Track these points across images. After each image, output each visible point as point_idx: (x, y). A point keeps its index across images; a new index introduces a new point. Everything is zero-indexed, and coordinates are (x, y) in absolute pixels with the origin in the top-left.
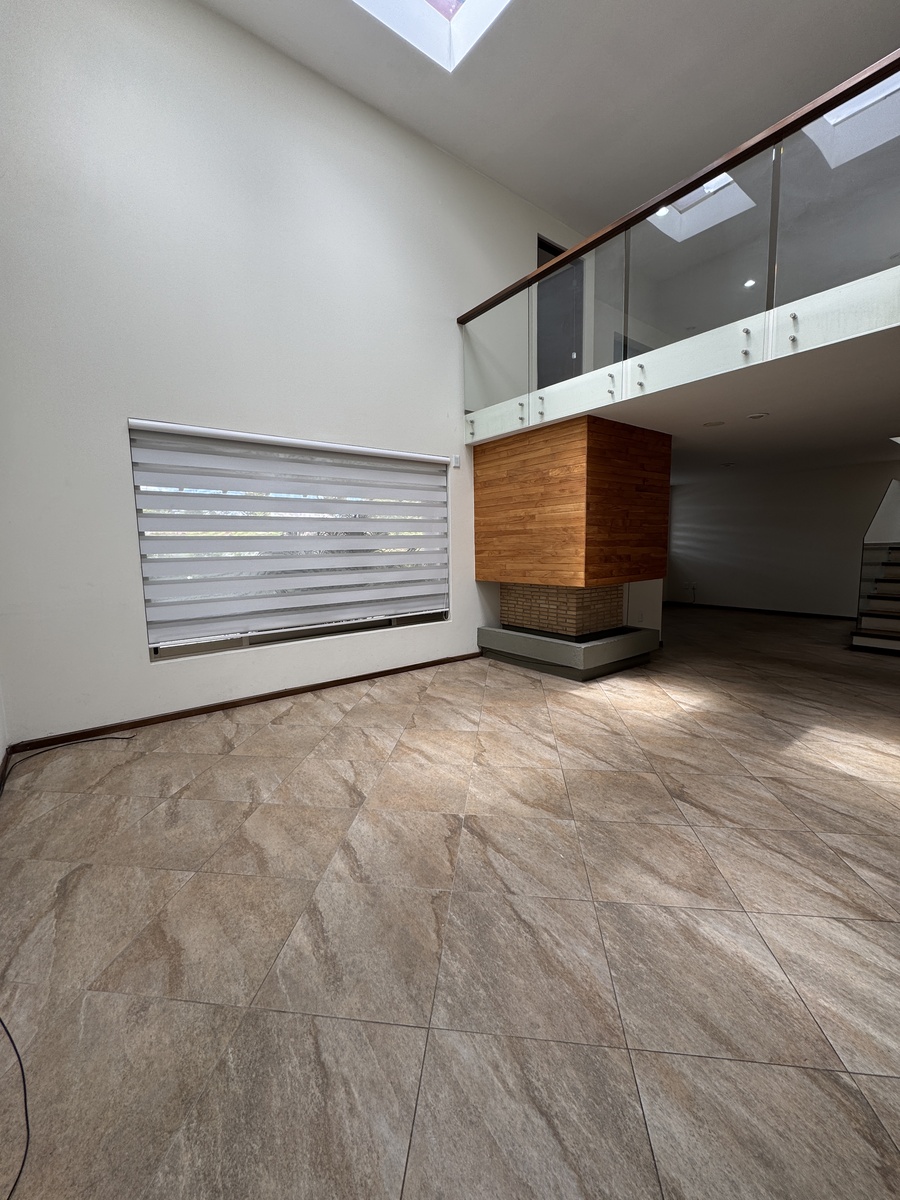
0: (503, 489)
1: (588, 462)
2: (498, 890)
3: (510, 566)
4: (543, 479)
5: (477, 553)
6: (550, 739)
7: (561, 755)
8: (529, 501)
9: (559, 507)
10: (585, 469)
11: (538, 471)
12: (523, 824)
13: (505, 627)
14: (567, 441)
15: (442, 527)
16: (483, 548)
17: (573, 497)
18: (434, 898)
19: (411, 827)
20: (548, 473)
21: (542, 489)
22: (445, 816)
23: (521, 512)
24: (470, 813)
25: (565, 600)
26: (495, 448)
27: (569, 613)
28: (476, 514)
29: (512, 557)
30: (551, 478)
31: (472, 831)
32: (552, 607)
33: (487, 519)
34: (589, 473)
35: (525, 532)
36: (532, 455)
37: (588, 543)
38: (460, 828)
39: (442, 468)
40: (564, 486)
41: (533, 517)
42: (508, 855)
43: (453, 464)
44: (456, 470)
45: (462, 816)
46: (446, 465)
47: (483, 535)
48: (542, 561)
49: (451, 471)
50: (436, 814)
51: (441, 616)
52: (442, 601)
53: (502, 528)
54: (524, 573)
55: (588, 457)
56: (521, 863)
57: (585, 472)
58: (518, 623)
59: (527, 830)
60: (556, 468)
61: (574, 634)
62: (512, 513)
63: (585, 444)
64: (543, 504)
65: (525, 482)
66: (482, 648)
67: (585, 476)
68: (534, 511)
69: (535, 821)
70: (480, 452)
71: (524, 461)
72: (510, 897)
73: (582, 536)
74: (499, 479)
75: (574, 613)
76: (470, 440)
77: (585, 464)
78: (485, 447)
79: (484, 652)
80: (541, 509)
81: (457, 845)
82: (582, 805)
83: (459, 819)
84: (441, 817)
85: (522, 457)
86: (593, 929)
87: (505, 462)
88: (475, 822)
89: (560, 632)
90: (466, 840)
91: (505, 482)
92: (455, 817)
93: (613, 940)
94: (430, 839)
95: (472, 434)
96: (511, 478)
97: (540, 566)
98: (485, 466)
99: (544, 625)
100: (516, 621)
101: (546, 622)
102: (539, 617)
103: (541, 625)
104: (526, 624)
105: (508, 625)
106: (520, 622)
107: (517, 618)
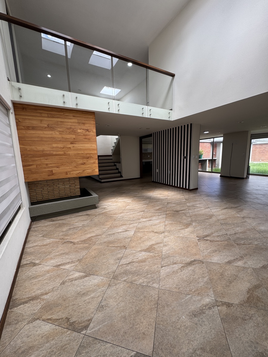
0: (46, 132)
6: (144, 220)
7: (156, 220)
8: (65, 140)
11: (71, 128)
14: (85, 119)
17: (91, 141)
21: (74, 136)
23: (61, 146)
25: (74, 182)
27: (76, 187)
29: (57, 167)
30: (79, 132)
31: (205, 237)
32: (66, 186)
35: (65, 155)
36: (66, 120)
40: (86, 137)
42: (213, 233)
43: (11, 111)
45: (198, 238)
48: (77, 167)
49: (11, 115)
52: (20, 197)
55: (96, 128)
58: (45, 198)
59: (200, 229)
60: (81, 129)
61: (80, 194)
62: (54, 145)
63: (95, 123)
64: (75, 143)
65: (63, 132)
66: (32, 218)
68: (70, 146)
69: (194, 228)
70: (20, 108)
71: (61, 122)
72: (228, 234)
73: (96, 156)
74: (42, 127)
75: (79, 186)
78: (26, 107)
79: (34, 219)
80: (74, 145)
87: (46, 119)
91: (46, 129)
95: (21, 96)
96: (50, 128)
98: (27, 117)
99: (63, 195)
100: (43, 198)
101: (64, 193)
102: (59, 193)
103: (61, 196)
104: (51, 198)
105: (37, 202)
106: (47, 198)
107: (44, 196)
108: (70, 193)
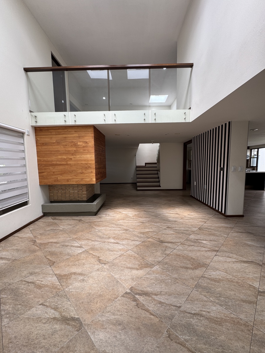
0: (54, 147)
1: (94, 142)
2: (176, 310)
3: (60, 177)
4: (75, 145)
5: (39, 173)
6: (113, 241)
7: (123, 245)
8: (68, 153)
9: (83, 156)
10: (93, 143)
11: (72, 142)
12: (147, 278)
13: (51, 202)
14: (85, 133)
15: (22, 162)
16: (43, 171)
17: (89, 152)
18: (169, 337)
19: (119, 314)
20: (77, 143)
21: (75, 149)
22: (123, 296)
23: (65, 157)
24: (129, 287)
25: (81, 188)
26: (48, 130)
27: (83, 193)
28: (38, 156)
29: (61, 174)
30: (79, 145)
31: (139, 294)
32: (75, 191)
33: (45, 159)
34: (95, 145)
35: (67, 164)
36: (69, 136)
37: (96, 169)
38: (134, 297)
39: (21, 134)
40: (85, 149)
41: (71, 159)
42: (160, 293)
43: (26, 133)
44: (28, 136)
45: (128, 291)
46: (23, 134)
47: (43, 165)
48: (76, 175)
49: (26, 137)
50: (119, 298)
51: (25, 204)
52: (25, 196)
53: (54, 163)
54: (68, 180)
55: (94, 139)
56: (166, 293)
57: (94, 145)
58: (59, 199)
59: (152, 279)
60: (81, 142)
61: (86, 200)
62: (60, 157)
63: (93, 135)
64: (76, 154)
65: (66, 145)
66: (44, 213)
67: (94, 146)
68: (72, 157)
69: (148, 273)
70: (38, 130)
71: (65, 137)
72: (181, 309)
73: (94, 166)
74: (52, 143)
75: (86, 193)
76: (34, 124)
77: (93, 142)
78: (42, 129)
79: (45, 214)
80: (75, 156)
81: (144, 305)
82: (150, 259)
83: (129, 293)
84: (122, 298)
85: (64, 136)
86: (205, 298)
87: (54, 136)
88: (135, 289)
89: (79, 200)
90: (143, 300)
91: (55, 144)
92: (126, 293)
93: (211, 297)
94: (133, 312)
95: (36, 122)
96: (58, 143)
97: (75, 177)
98: (42, 136)
99: (72, 199)
100: (58, 199)
101: (73, 197)
102: (69, 196)
103: (71, 199)
104: (64, 199)
105: (54, 201)
106: (60, 199)
107: (59, 197)
108: (78, 197)
